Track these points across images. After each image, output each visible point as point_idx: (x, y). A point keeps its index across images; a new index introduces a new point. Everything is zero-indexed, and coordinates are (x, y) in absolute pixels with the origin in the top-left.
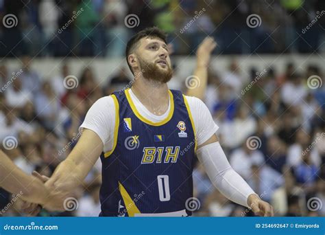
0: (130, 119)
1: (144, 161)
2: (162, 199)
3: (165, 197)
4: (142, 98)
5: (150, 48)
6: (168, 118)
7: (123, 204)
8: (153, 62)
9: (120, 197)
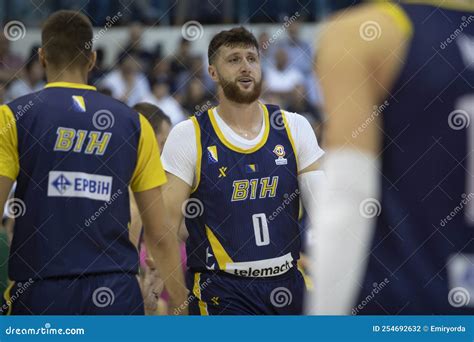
0: (215, 147)
1: (235, 197)
2: (259, 243)
3: (262, 240)
4: (229, 119)
5: (230, 61)
6: (262, 141)
7: (211, 252)
8: (233, 80)
9: (208, 244)
